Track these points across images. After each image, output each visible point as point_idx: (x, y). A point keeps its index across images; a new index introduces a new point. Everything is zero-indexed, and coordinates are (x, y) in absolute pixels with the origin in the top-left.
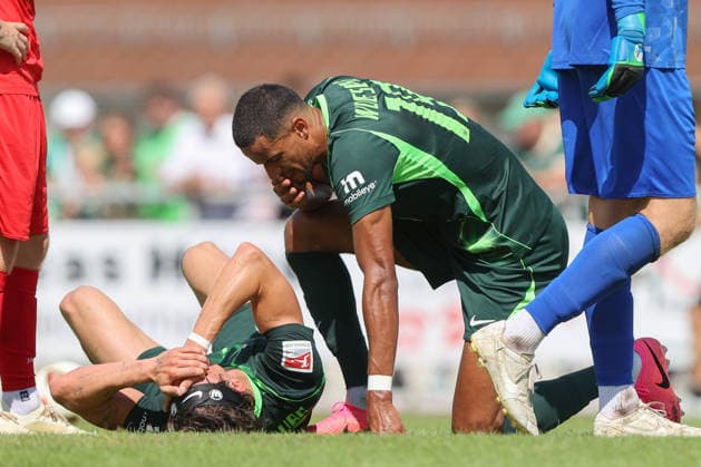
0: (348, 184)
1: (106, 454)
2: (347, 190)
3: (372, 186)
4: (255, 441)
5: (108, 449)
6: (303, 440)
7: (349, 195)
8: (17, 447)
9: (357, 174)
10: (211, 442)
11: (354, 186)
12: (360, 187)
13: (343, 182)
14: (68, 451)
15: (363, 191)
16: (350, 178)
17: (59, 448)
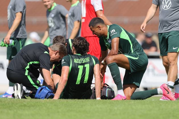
0: (112, 32)
1: (47, 103)
2: (112, 33)
3: (116, 33)
4: (75, 101)
5: (47, 102)
6: (85, 101)
7: (112, 34)
8: (30, 102)
9: (114, 30)
10: (67, 101)
11: (113, 32)
12: (114, 32)
13: (111, 31)
14: (39, 103)
15: (115, 33)
16: (113, 31)
17: (37, 102)
